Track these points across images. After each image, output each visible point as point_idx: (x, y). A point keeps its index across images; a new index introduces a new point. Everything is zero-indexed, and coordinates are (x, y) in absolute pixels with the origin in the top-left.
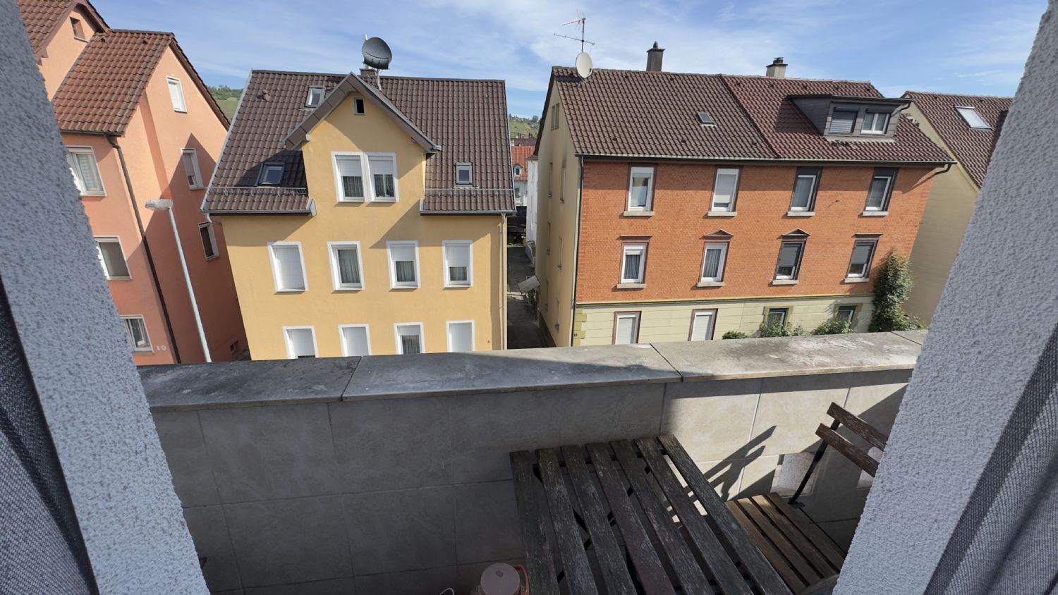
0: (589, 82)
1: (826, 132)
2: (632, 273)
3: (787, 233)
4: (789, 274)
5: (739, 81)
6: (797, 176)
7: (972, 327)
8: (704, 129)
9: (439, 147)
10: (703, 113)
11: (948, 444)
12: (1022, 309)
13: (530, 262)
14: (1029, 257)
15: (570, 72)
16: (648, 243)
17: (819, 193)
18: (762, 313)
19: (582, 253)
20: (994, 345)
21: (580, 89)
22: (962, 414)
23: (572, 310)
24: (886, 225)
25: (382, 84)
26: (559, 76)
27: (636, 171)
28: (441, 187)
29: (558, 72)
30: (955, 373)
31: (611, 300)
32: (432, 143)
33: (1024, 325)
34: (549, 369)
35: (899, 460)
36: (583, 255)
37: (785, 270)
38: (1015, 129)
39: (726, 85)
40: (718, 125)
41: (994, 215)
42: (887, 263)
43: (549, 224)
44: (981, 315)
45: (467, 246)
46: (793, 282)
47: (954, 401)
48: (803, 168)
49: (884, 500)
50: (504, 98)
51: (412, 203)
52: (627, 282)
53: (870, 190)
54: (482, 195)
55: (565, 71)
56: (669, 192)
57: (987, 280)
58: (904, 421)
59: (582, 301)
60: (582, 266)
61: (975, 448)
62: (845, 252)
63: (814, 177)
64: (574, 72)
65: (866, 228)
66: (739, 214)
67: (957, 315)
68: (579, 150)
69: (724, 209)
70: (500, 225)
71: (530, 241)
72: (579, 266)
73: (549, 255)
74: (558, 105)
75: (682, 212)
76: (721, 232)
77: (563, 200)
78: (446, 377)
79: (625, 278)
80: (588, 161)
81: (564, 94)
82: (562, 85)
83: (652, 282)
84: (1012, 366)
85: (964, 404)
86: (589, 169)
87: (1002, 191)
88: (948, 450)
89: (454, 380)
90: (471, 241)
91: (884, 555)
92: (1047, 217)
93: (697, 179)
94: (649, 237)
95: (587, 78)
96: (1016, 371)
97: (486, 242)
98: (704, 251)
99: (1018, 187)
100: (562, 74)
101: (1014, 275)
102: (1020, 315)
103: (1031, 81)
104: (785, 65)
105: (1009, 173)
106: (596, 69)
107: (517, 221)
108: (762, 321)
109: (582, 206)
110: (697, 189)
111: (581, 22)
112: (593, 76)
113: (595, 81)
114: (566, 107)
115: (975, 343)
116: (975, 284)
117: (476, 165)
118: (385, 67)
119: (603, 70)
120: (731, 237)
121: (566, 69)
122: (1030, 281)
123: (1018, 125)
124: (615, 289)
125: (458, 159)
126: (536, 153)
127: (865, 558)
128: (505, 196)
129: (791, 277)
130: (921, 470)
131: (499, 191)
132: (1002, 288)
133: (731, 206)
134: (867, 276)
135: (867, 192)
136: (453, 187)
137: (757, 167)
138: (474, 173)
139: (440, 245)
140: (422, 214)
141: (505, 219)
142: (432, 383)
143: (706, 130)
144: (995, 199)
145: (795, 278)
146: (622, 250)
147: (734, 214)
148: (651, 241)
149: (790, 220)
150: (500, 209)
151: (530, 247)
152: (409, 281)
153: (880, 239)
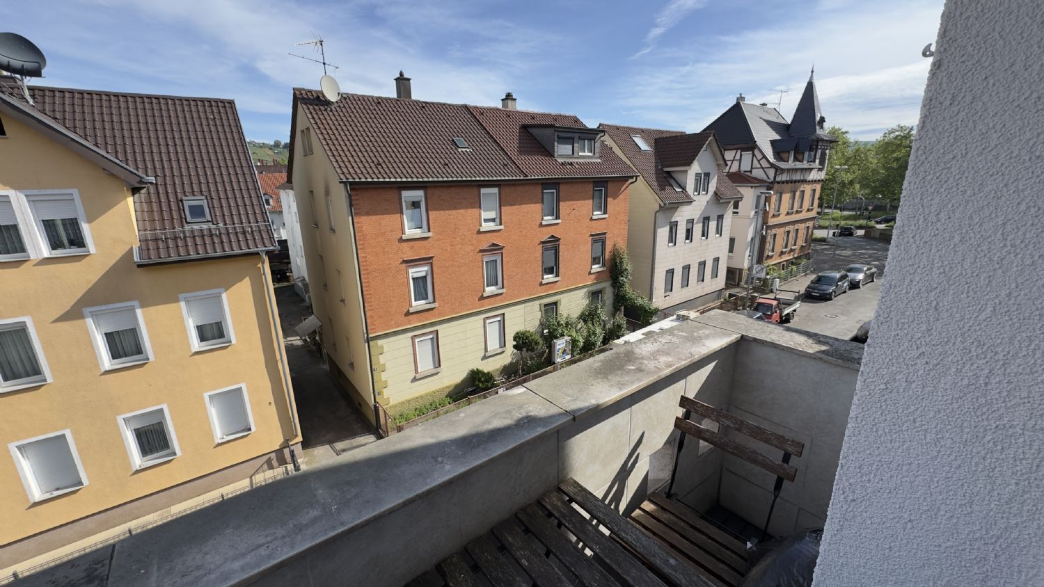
0: (339, 107)
1: (556, 155)
2: (421, 295)
3: (545, 239)
4: (552, 273)
5: (482, 111)
6: (542, 191)
7: (914, 340)
8: (462, 153)
9: (153, 179)
10: (457, 138)
11: (908, 449)
12: (962, 320)
13: (303, 300)
14: (960, 275)
15: (315, 95)
16: (431, 263)
17: (561, 203)
18: (539, 310)
19: (366, 282)
20: (940, 355)
21: (331, 113)
22: (919, 419)
23: (367, 344)
24: (608, 225)
25: (33, 96)
26: (303, 98)
27: (408, 195)
28: (165, 229)
29: (301, 94)
30: (904, 384)
31: (405, 325)
32: (140, 174)
33: (966, 335)
34: (433, 458)
35: (858, 470)
36: (366, 284)
37: (549, 270)
38: (923, 162)
39: (472, 114)
40: (473, 150)
41: (917, 238)
42: (614, 253)
43: (321, 257)
44: (922, 329)
45: (219, 297)
46: (556, 279)
47: (907, 409)
48: (546, 184)
49: (849, 510)
50: (237, 120)
51: (119, 252)
52: (417, 305)
53: (593, 199)
54: (228, 234)
55: (309, 94)
56: (442, 212)
57: (921, 298)
58: (857, 433)
59: (375, 332)
60: (368, 296)
61: (938, 449)
62: (586, 249)
63: (555, 191)
64: (320, 95)
65: (597, 228)
66: (505, 227)
67: (895, 330)
68: (342, 177)
69: (492, 224)
70: (260, 265)
71: (298, 278)
72: (365, 297)
73: (326, 290)
74: (308, 129)
75: (457, 230)
76: (494, 245)
77: (333, 230)
78: (291, 525)
79: (416, 300)
80: (355, 188)
81: (313, 118)
82: (308, 108)
83: (443, 300)
84: (961, 372)
85: (919, 410)
86: (357, 195)
87: (922, 217)
88: (909, 454)
89: (307, 526)
90: (223, 289)
91: (859, 562)
92: (970, 239)
93: (464, 199)
94: (431, 258)
95: (337, 102)
96: (967, 376)
97: (244, 287)
98: (483, 264)
99: (936, 213)
100: (306, 97)
101: (947, 291)
102: (961, 326)
103: (931, 120)
104: (515, 100)
105: (926, 201)
106: (345, 94)
107: (280, 259)
108: (540, 316)
109: (356, 234)
110: (466, 207)
111: (319, 44)
112: (343, 101)
113: (346, 105)
114: (318, 131)
115: (920, 355)
116: (909, 302)
117: (212, 199)
118: (36, 73)
119: (353, 95)
120: (502, 248)
121: (310, 91)
122: (965, 295)
123: (926, 159)
124: (408, 314)
125: (184, 192)
126: (289, 180)
127: (837, 568)
128: (260, 231)
129: (554, 275)
130: (884, 476)
131: (251, 227)
132: (937, 303)
133: (498, 220)
134: (604, 265)
135: (592, 200)
136: (183, 227)
137: (511, 185)
138: (212, 208)
139: (177, 301)
140: (139, 266)
141: (266, 259)
142: (272, 546)
143: (464, 154)
144: (915, 224)
145: (557, 275)
146: (407, 273)
147: (502, 227)
148: (434, 261)
149: (545, 228)
150: (257, 248)
151: (300, 284)
152: (133, 354)
153: (607, 236)
